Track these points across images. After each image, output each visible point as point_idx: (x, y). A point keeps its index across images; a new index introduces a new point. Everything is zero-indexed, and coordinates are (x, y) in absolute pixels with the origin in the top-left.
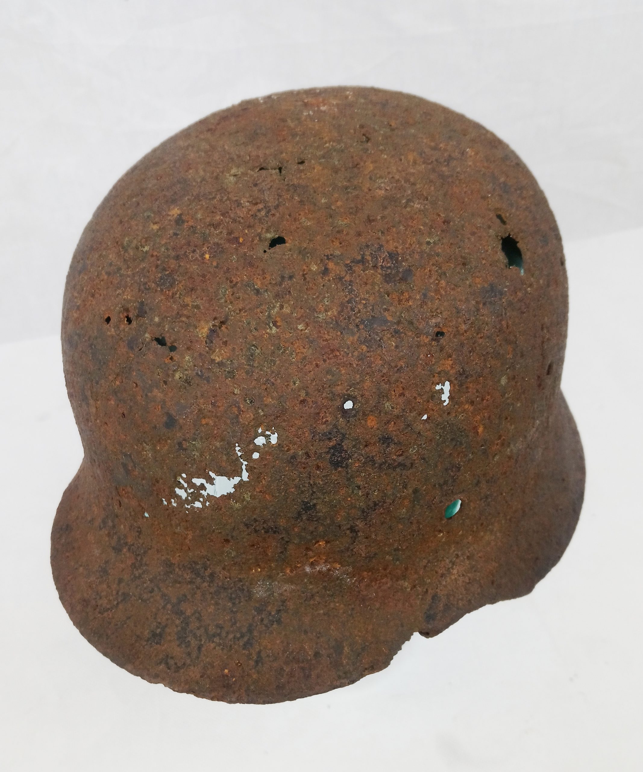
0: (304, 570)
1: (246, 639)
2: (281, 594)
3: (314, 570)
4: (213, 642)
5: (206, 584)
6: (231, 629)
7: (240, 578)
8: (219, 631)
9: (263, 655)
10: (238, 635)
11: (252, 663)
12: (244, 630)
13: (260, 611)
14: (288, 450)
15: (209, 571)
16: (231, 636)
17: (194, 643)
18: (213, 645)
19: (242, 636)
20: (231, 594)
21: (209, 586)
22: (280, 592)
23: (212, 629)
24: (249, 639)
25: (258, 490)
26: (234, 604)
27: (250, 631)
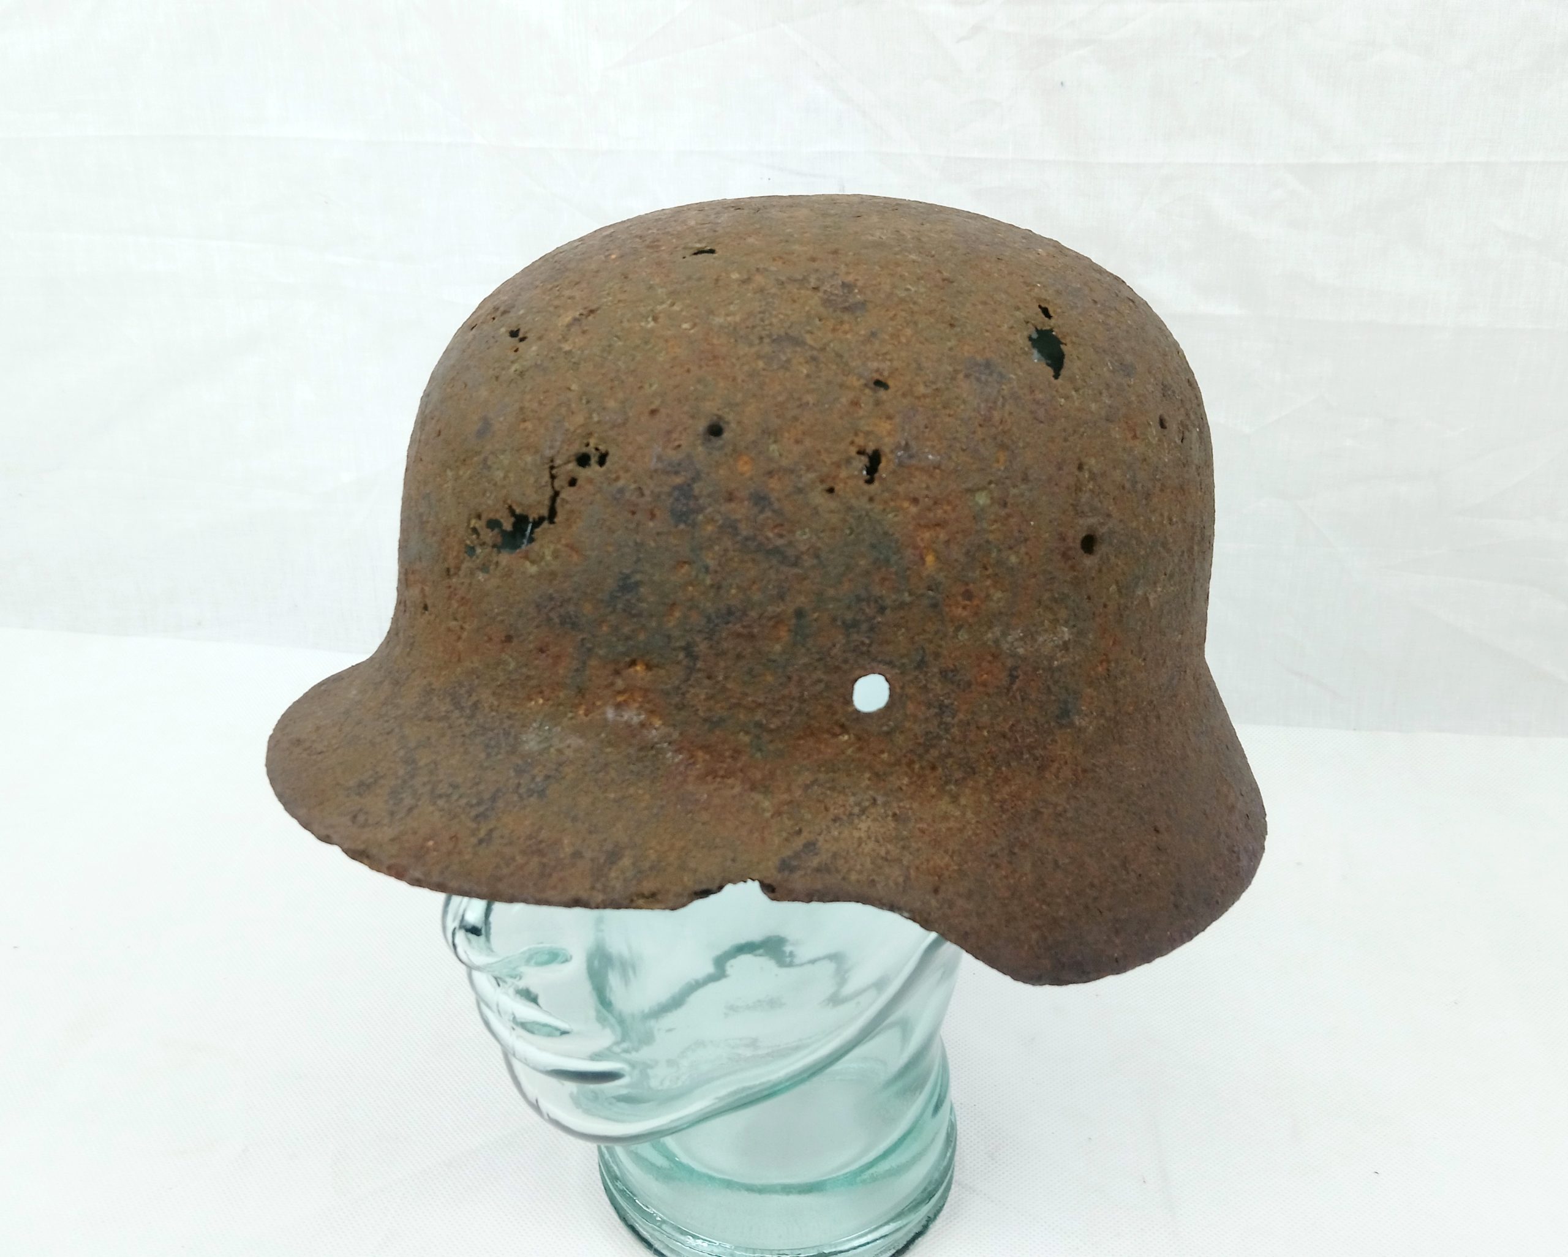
0: (604, 713)
1: (481, 809)
2: (560, 751)
3: (618, 718)
4: (434, 804)
5: (462, 721)
6: (469, 792)
7: (510, 713)
8: (450, 791)
9: (496, 834)
10: (474, 801)
11: (474, 840)
12: (486, 796)
13: (520, 772)
14: (617, 479)
15: (474, 698)
16: (463, 801)
17: (408, 801)
18: (431, 808)
19: (479, 804)
20: (490, 739)
21: (467, 724)
22: (561, 746)
23: (443, 788)
24: (487, 809)
25: (563, 541)
26: (489, 755)
27: (494, 799)
